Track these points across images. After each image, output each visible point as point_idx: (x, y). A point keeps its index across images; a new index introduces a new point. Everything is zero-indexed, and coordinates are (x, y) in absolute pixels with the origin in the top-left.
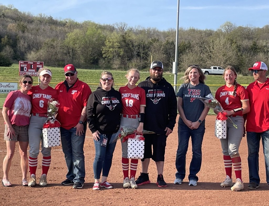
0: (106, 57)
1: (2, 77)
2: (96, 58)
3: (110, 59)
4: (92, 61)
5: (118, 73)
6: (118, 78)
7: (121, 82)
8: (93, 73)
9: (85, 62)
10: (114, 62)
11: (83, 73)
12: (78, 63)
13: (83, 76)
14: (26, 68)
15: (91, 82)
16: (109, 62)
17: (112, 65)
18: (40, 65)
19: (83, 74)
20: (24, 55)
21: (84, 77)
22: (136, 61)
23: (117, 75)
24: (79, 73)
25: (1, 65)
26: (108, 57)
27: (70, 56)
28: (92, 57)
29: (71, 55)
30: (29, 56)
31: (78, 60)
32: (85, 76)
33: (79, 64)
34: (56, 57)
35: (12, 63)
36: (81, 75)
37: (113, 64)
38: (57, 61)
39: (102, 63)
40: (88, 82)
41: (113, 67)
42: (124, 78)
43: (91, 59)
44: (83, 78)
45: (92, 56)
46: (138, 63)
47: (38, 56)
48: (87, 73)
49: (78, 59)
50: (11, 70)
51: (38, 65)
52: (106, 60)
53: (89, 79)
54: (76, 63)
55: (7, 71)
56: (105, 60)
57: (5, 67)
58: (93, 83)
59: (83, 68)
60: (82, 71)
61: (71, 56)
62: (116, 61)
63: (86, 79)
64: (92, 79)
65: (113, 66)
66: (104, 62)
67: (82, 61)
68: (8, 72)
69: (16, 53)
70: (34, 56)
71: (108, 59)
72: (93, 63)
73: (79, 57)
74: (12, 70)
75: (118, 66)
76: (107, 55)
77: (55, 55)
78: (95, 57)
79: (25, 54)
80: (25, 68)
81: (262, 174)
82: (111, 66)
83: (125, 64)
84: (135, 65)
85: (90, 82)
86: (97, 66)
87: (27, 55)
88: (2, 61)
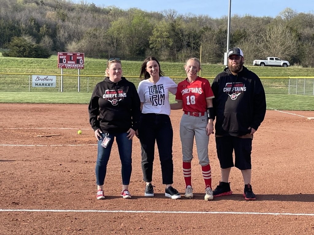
0: (153, 48)
1: (40, 69)
2: (142, 49)
3: (158, 49)
4: (138, 52)
5: (165, 65)
6: (165, 71)
7: (169, 74)
8: (138, 64)
9: (131, 53)
10: (162, 52)
11: (128, 65)
12: (123, 55)
13: (128, 68)
14: (65, 60)
15: (135, 75)
16: (156, 53)
17: (160, 56)
18: (80, 56)
19: (128, 66)
20: (64, 46)
21: (129, 69)
22: (186, 51)
23: (164, 67)
24: (123, 65)
25: (39, 56)
26: (156, 47)
27: (114, 46)
28: (138, 48)
29: (115, 45)
30: (69, 48)
31: (122, 50)
32: (130, 69)
34: (99, 48)
35: (51, 55)
36: (125, 68)
37: (161, 55)
38: (100, 52)
39: (149, 54)
40: (133, 75)
41: (161, 59)
42: (171, 70)
43: (137, 50)
44: (127, 70)
45: (137, 47)
46: (188, 54)
47: (79, 46)
48: (131, 65)
49: (122, 49)
50: (49, 62)
51: (78, 56)
52: (153, 50)
53: (134, 72)
54: (120, 54)
55: (46, 63)
56: (152, 51)
57: (43, 59)
58: (137, 76)
59: (128, 60)
60: (127, 63)
61: (115, 47)
62: (164, 51)
63: (130, 71)
64: (137, 72)
65: (161, 57)
66: (151, 52)
67: (127, 52)
68: (46, 64)
69: (55, 44)
70: (76, 47)
71: (155, 50)
72: (139, 54)
73: (124, 48)
74: (51, 62)
75: (166, 57)
76: (154, 46)
77: (98, 45)
78: (141, 47)
79: (65, 45)
81: (299, 168)
82: (158, 57)
83: (174, 55)
84: (185, 56)
85: (134, 74)
86: (143, 57)
87: (67, 46)
88: (40, 53)
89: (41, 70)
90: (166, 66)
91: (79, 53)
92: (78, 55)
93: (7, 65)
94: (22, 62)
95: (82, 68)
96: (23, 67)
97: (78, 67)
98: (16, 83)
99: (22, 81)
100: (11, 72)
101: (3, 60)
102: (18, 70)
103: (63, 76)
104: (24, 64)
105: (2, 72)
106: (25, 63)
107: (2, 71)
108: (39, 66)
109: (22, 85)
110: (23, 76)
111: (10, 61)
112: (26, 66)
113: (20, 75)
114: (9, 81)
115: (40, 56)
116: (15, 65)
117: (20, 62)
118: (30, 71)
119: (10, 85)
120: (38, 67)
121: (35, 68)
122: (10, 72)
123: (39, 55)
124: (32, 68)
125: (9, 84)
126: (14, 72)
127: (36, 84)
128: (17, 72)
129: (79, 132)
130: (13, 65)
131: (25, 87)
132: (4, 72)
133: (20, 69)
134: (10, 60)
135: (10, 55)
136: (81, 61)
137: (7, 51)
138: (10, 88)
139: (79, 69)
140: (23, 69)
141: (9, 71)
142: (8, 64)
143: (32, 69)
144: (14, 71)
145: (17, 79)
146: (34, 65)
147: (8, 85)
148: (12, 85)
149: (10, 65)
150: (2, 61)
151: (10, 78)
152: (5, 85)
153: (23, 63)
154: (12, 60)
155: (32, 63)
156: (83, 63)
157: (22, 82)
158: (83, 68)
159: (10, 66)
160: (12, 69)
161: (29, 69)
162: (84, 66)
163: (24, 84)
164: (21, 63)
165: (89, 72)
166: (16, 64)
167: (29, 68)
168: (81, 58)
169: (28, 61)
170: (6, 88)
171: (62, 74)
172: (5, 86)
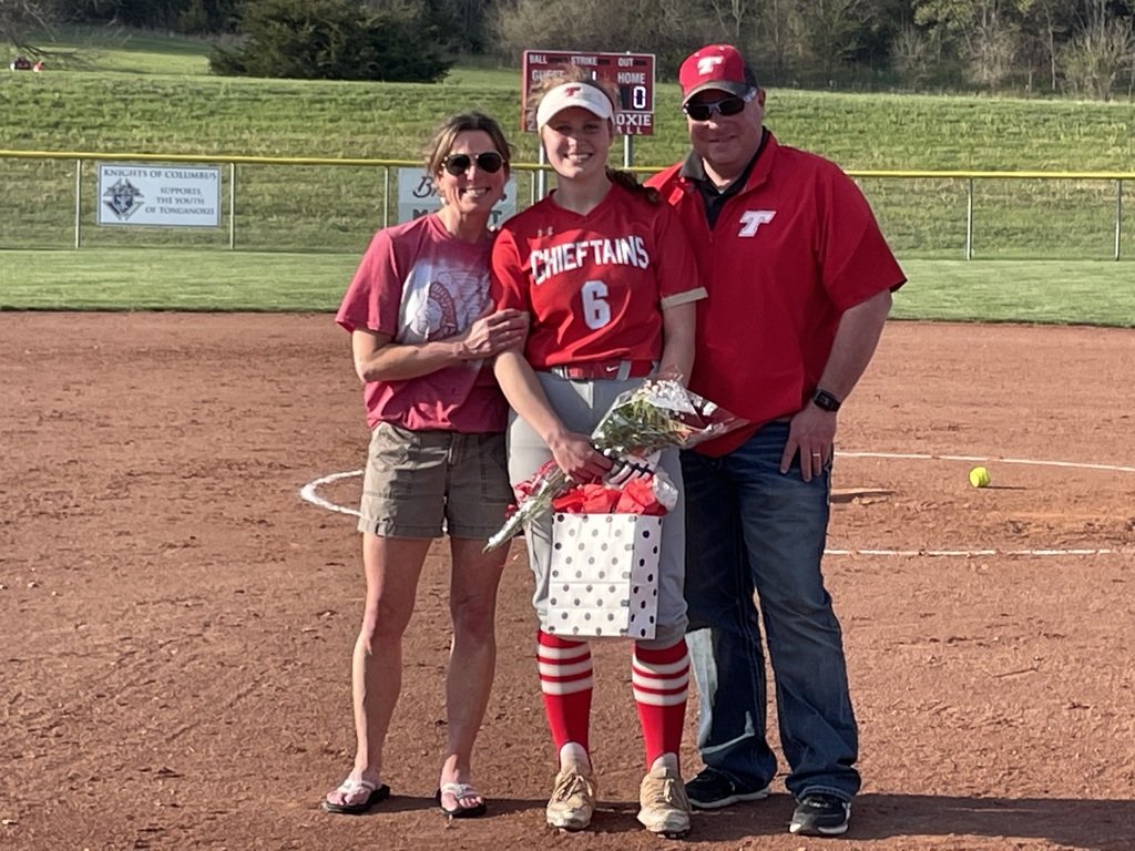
0: (931, 23)
2: (875, 28)
3: (955, 32)
4: (853, 46)
6: (1046, 141)
7: (1066, 161)
9: (815, 49)
10: (979, 46)
11: (848, 112)
12: (776, 59)
13: (850, 126)
15: (893, 163)
16: (948, 49)
17: (968, 66)
18: (635, 72)
19: (850, 116)
20: (479, 18)
21: (856, 134)
23: (1036, 124)
24: (827, 114)
25: (392, 72)
26: (947, 20)
27: (729, 18)
28: (852, 26)
29: (736, 13)
31: (773, 38)
32: (861, 132)
33: (780, 62)
34: (657, 26)
35: (449, 65)
36: (836, 127)
37: (974, 59)
39: (911, 56)
40: (879, 162)
41: (974, 80)
42: (1077, 138)
43: (848, 36)
44: (847, 141)
45: (850, 18)
46: (1119, 55)
47: (554, 19)
48: (868, 115)
49: (772, 33)
50: (453, 101)
51: (624, 69)
52: (933, 37)
53: (883, 148)
54: (762, 56)
55: (437, 105)
56: (928, 39)
57: (419, 86)
58: (904, 169)
60: (842, 103)
61: (735, 20)
62: (990, 39)
63: (866, 145)
64: (901, 148)
65: (973, 73)
66: (920, 48)
67: (799, 47)
68: (437, 111)
69: (435, 9)
70: (538, 22)
71: (943, 34)
72: (860, 56)
73: (783, 23)
74: (463, 99)
75: (999, 72)
76: (936, 13)
77: (648, 14)
78: (870, 21)
79: (486, 14)
82: (960, 70)
84: (1101, 62)
85: (889, 160)
86: (880, 73)
87: (497, 19)
88: (396, 53)
89: (418, 140)
90: (1046, 116)
91: (628, 53)
92: (622, 62)
93: (250, 118)
94: (321, 101)
95: (642, 128)
96: (329, 126)
97: (624, 127)
98: (302, 209)
99: (328, 196)
100: (273, 154)
101: (227, 93)
102: (307, 142)
103: (545, 170)
104: (332, 111)
105: (229, 152)
106: (337, 104)
107: (230, 146)
108: (404, 120)
109: (332, 220)
110: (333, 171)
111: (264, 97)
112: (341, 123)
113: (317, 169)
114: (268, 198)
115: (400, 68)
116: (287, 117)
117: (312, 102)
118: (362, 145)
119: (275, 218)
120: (401, 126)
121: (385, 131)
122: (264, 154)
123: (392, 64)
124: (373, 132)
125: (267, 212)
126: (288, 154)
127: (415, 211)
128: (300, 153)
129: (976, 476)
130: (277, 119)
131: (345, 229)
132: (240, 153)
133: (316, 139)
134: (264, 91)
135: (247, 64)
136: (640, 92)
137: (229, 43)
138: (275, 232)
139: (626, 137)
140: (328, 138)
141: (263, 148)
142: (252, 113)
143: (372, 137)
144: (287, 148)
145: (302, 187)
146: (381, 117)
147: (265, 218)
148: (283, 219)
149: (266, 118)
150: (222, 96)
151: (270, 186)
152: (251, 219)
153: (327, 105)
154: (269, 92)
155: (369, 105)
156: (648, 108)
157: (330, 205)
158: (647, 131)
159: (265, 124)
160: (275, 136)
161: (360, 139)
162: (651, 120)
163: (340, 214)
164: (318, 106)
165: (658, 152)
166: (292, 113)
167: (358, 133)
168: (639, 77)
169: (348, 97)
170: (258, 231)
171: (541, 163)
172: (248, 224)
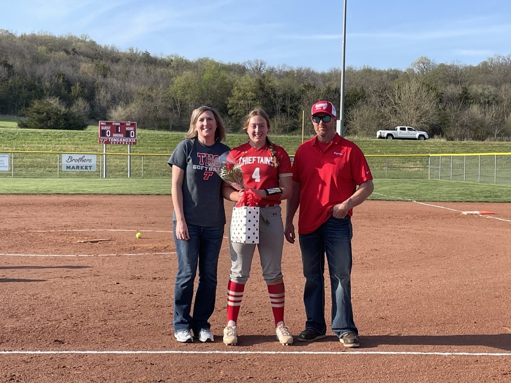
0: (233, 114)
1: (72, 146)
3: (239, 117)
14: (110, 132)
16: (237, 121)
18: (131, 127)
20: (105, 112)
22: (279, 119)
25: (70, 127)
26: (237, 113)
27: (177, 113)
29: (178, 111)
30: (113, 115)
34: (156, 115)
35: (88, 125)
38: (158, 120)
39: (227, 123)
46: (284, 123)
47: (127, 113)
50: (86, 135)
51: (128, 126)
52: (233, 118)
54: (186, 123)
55: (80, 136)
57: (76, 131)
66: (230, 121)
68: (81, 138)
69: (93, 110)
70: (123, 113)
71: (236, 117)
74: (88, 135)
76: (234, 111)
77: (154, 111)
79: (107, 111)
80: (108, 132)
81: (465, 285)
84: (279, 125)
87: (111, 112)
88: (71, 121)
89: (75, 146)
91: (129, 122)
92: (127, 124)
93: (25, 140)
94: (47, 135)
95: (133, 143)
96: (48, 142)
97: (128, 143)
98: (39, 166)
99: (46, 162)
100: (31, 150)
101: (19, 133)
102: (42, 147)
103: (106, 155)
104: (50, 138)
105: (18, 150)
106: (52, 136)
107: (19, 148)
108: (71, 141)
109: (47, 169)
110: (48, 155)
111: (30, 134)
112: (52, 142)
113: (44, 155)
114: (28, 163)
115: (73, 126)
116: (37, 140)
117: (44, 135)
118: (58, 148)
119: (30, 169)
120: (69, 142)
121: (65, 144)
122: (29, 150)
123: (71, 125)
124: (61, 144)
125: (28, 167)
126: (35, 150)
128: (39, 150)
129: (138, 235)
130: (33, 140)
131: (51, 172)
132: (21, 150)
133: (44, 146)
134: (30, 133)
135: (28, 125)
136: (132, 133)
137: (25, 120)
138: (30, 173)
139: (129, 145)
140: (48, 146)
141: (29, 149)
142: (26, 139)
143: (61, 146)
144: (35, 149)
145: (39, 160)
146: (64, 140)
147: (27, 168)
148: (33, 169)
149: (30, 140)
150: (17, 134)
151: (30, 159)
152: (23, 169)
153: (48, 136)
154: (32, 133)
155: (61, 136)
156: (135, 137)
157: (47, 165)
158: (135, 143)
159: (30, 142)
160: (32, 145)
161: (57, 146)
162: (136, 140)
163: (49, 167)
164: (46, 137)
165: (144, 149)
166: (38, 139)
167: (57, 144)
168: (132, 129)
169: (55, 134)
170: (25, 172)
171: (105, 153)
172: (22, 170)
